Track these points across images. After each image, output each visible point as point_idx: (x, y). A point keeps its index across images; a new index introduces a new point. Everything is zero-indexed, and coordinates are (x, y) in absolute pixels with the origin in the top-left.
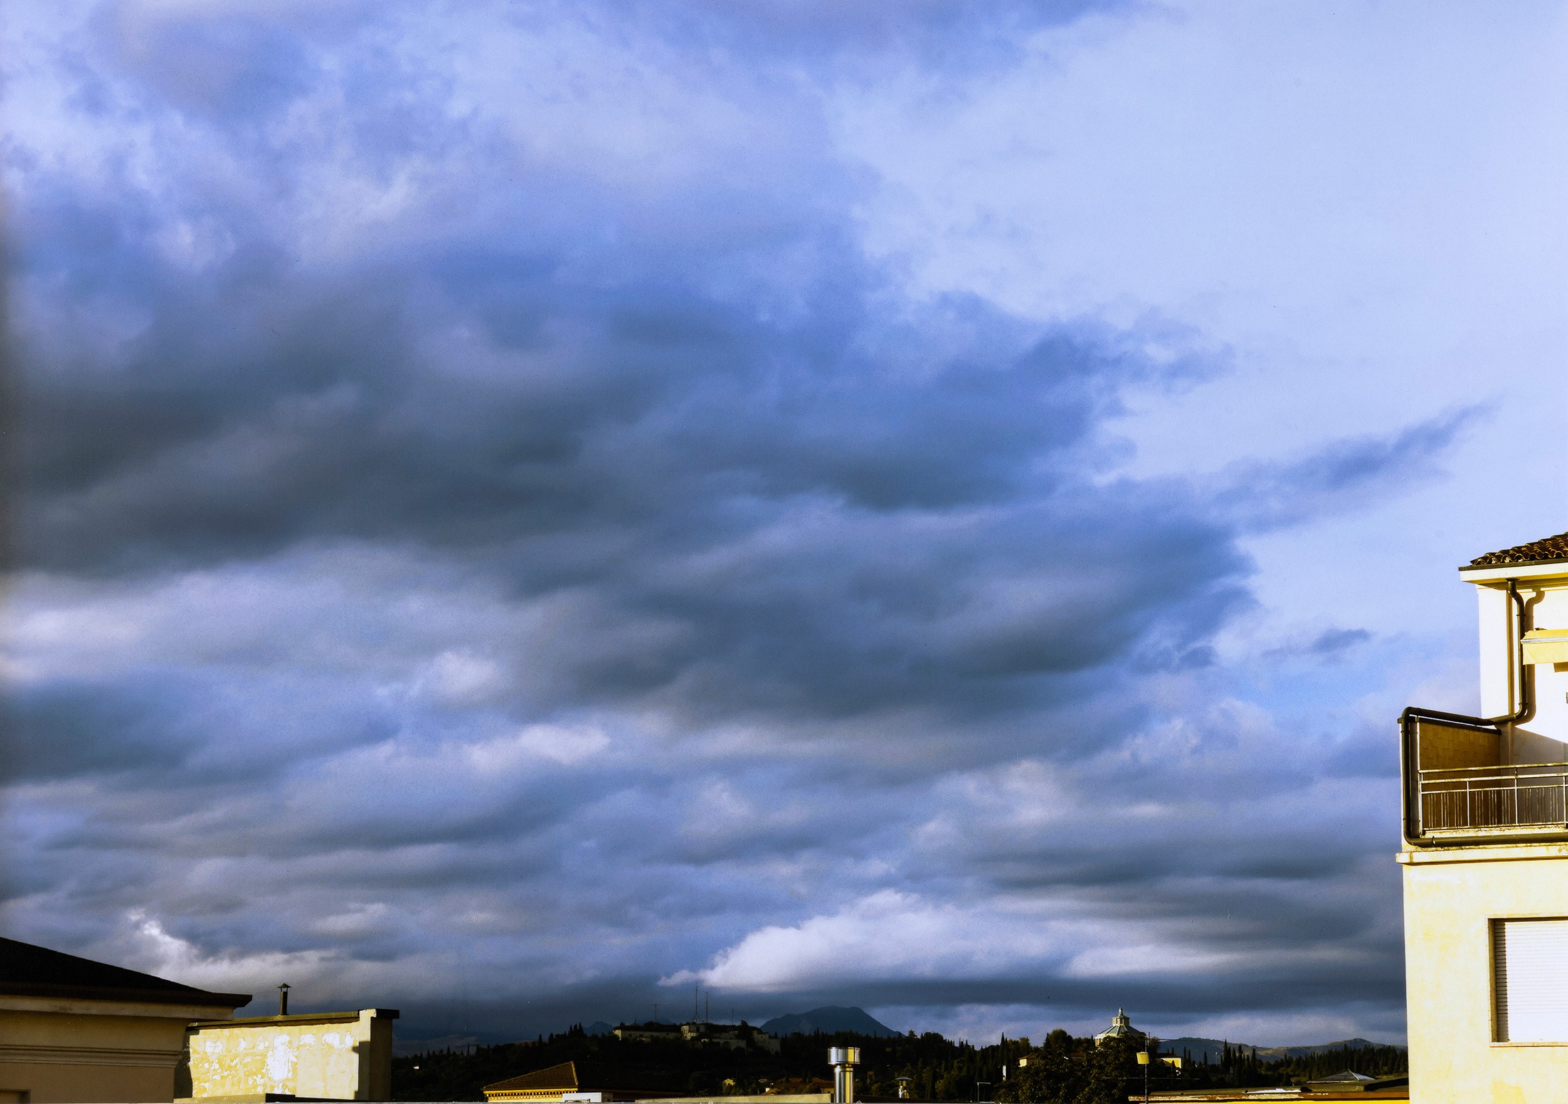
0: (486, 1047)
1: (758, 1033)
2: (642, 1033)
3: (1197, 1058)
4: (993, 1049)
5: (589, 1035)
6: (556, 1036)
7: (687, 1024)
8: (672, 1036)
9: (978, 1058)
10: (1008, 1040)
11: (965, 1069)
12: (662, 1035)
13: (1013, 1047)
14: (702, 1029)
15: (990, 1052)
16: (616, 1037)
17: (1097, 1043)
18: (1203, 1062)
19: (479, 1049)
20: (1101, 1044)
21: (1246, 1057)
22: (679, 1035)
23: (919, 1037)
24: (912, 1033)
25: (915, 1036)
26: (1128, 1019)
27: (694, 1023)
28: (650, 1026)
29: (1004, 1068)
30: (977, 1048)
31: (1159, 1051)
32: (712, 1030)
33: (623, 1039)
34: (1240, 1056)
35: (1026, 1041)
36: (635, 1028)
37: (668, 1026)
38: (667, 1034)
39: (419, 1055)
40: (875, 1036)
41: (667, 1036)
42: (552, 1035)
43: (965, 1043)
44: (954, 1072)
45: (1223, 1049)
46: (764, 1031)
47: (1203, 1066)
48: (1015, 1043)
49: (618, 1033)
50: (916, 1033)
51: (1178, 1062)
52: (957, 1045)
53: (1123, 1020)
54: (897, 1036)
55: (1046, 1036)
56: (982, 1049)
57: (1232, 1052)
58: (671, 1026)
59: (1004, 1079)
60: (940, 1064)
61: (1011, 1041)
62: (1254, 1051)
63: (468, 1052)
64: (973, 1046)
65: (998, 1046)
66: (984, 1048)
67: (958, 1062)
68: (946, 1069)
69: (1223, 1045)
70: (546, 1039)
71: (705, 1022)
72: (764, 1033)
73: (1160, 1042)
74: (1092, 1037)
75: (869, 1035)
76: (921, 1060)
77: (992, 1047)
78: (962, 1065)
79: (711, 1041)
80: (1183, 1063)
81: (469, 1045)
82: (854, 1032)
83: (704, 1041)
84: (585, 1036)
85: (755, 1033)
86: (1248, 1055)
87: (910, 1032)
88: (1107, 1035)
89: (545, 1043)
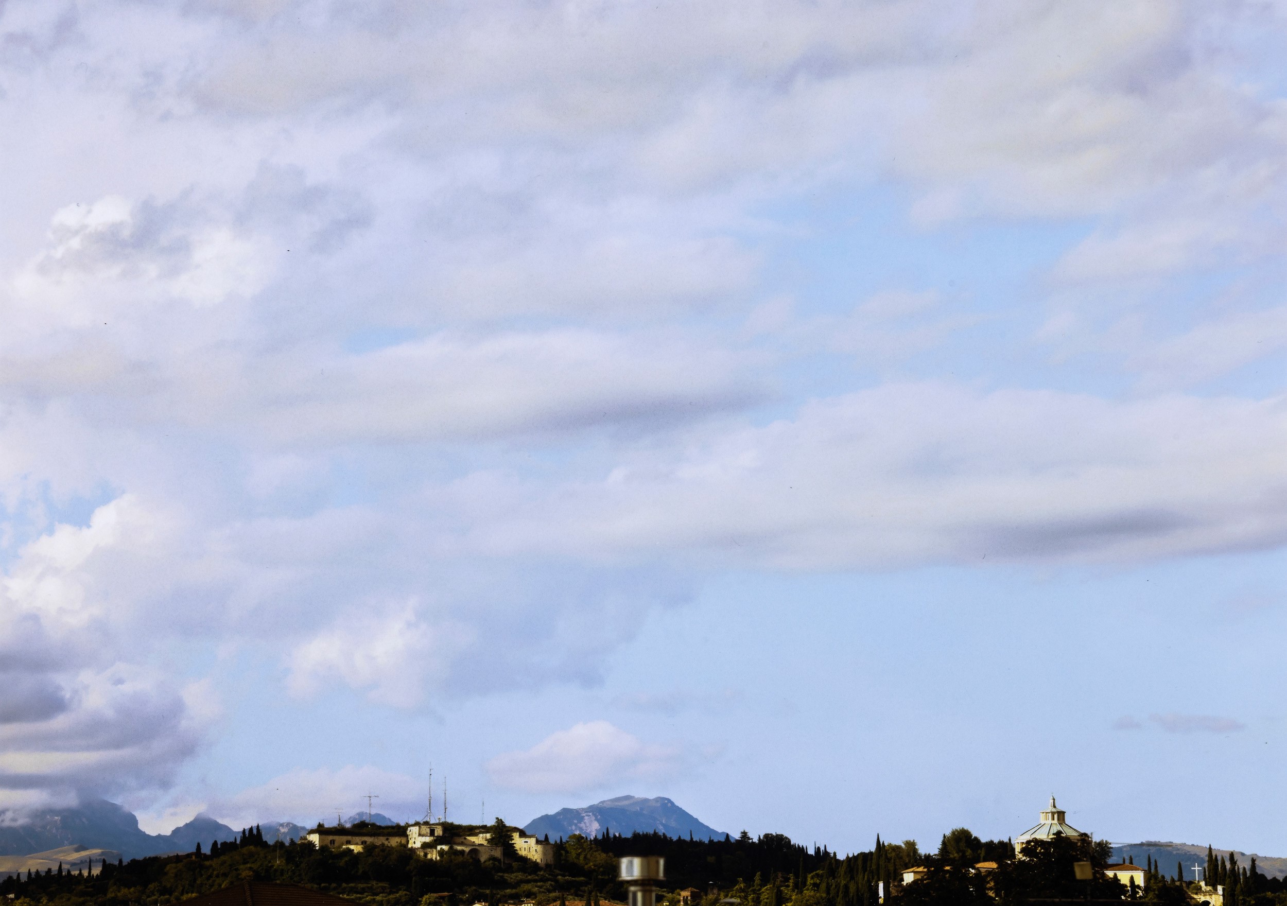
0: (116, 863)
1: (521, 836)
2: (349, 838)
3: (1168, 873)
4: (864, 857)
5: (271, 842)
6: (222, 844)
7: (417, 824)
8: (394, 841)
9: (842, 870)
10: (886, 844)
11: (823, 886)
12: (379, 841)
13: (893, 854)
14: (439, 832)
15: (860, 862)
16: (311, 844)
17: (1018, 849)
18: (1176, 878)
19: (106, 867)
20: (1023, 851)
21: (1241, 871)
22: (404, 841)
23: (756, 840)
24: (744, 834)
25: (749, 838)
26: (1064, 813)
27: (426, 823)
28: (362, 828)
29: (881, 885)
30: (841, 857)
31: (1110, 861)
32: (452, 833)
33: (322, 847)
34: (1233, 869)
35: (911, 845)
36: (340, 831)
37: (387, 827)
38: (387, 839)
39: (15, 878)
40: (692, 839)
41: (386, 843)
42: (215, 843)
43: (822, 849)
44: (807, 893)
45: (1207, 859)
46: (528, 833)
47: (1178, 883)
48: (896, 849)
49: (315, 838)
50: (750, 835)
51: (1140, 878)
52: (811, 851)
53: (1056, 816)
54: (723, 839)
55: (941, 839)
56: (848, 857)
57: (1219, 863)
58: (392, 827)
59: (881, 901)
60: (787, 880)
61: (890, 845)
62: (1253, 861)
63: (90, 873)
64: (835, 853)
65: (871, 853)
66: (851, 856)
67: (812, 878)
68: (796, 886)
69: (1207, 852)
70: (206, 850)
71: (442, 820)
72: (530, 837)
73: (1112, 848)
74: (1010, 840)
75: (682, 838)
76: (759, 873)
77: (863, 855)
78: (818, 881)
79: (451, 848)
80: (1147, 879)
81: (90, 861)
82: (661, 834)
83: (441, 848)
84: (265, 845)
85: (516, 835)
86: (1244, 869)
87: (742, 833)
88: (1033, 836)
89: (205, 854)
